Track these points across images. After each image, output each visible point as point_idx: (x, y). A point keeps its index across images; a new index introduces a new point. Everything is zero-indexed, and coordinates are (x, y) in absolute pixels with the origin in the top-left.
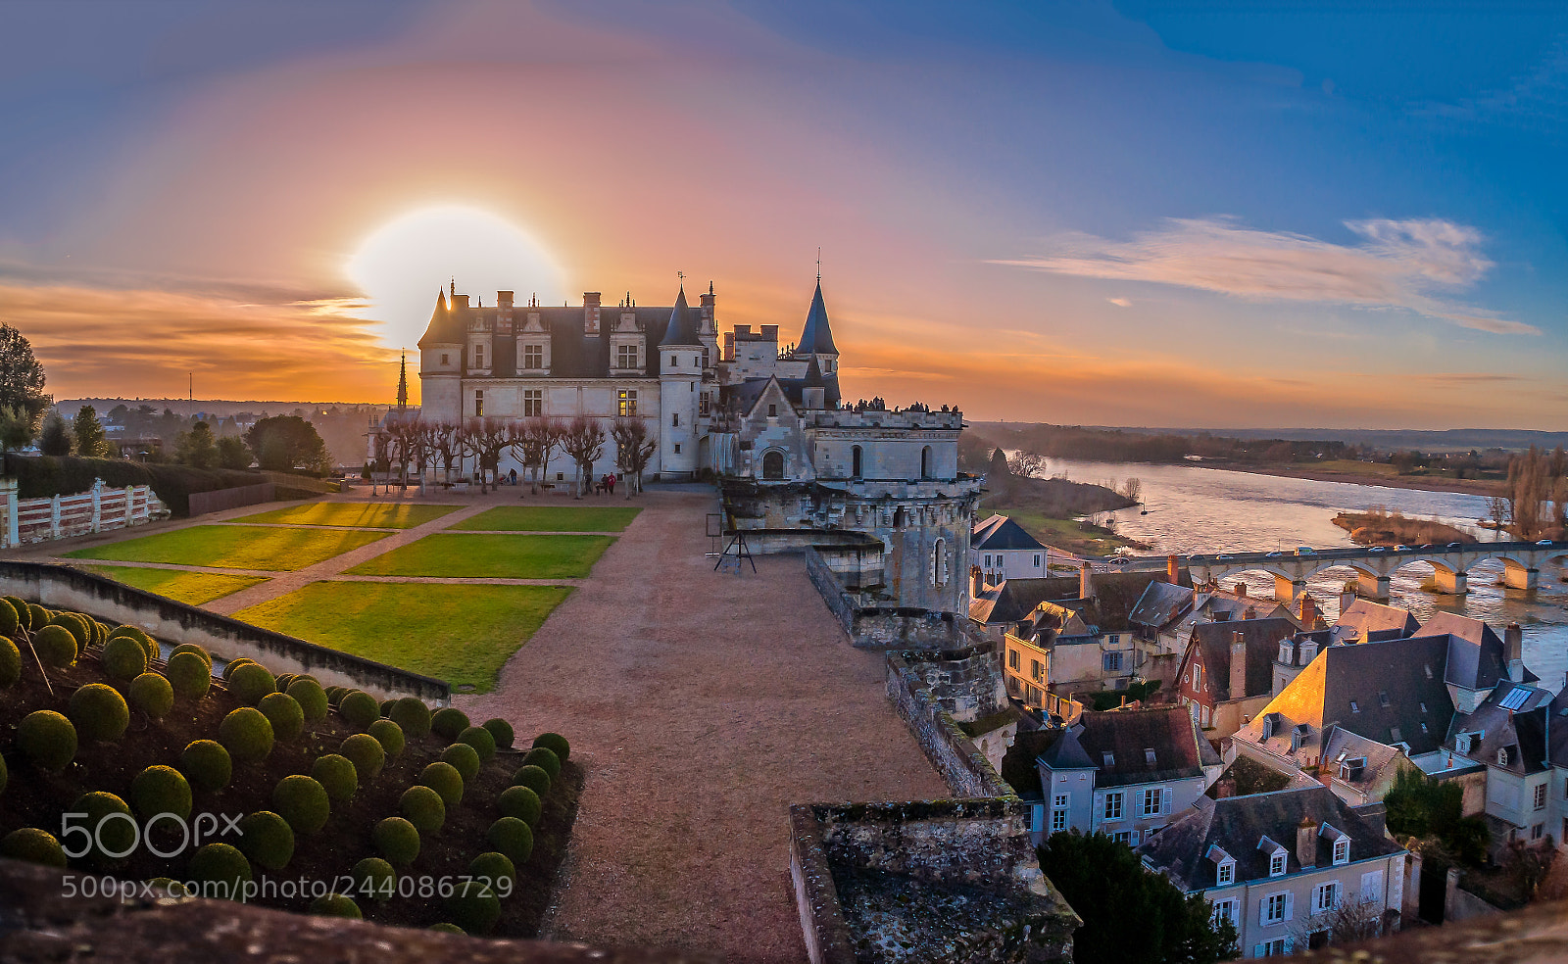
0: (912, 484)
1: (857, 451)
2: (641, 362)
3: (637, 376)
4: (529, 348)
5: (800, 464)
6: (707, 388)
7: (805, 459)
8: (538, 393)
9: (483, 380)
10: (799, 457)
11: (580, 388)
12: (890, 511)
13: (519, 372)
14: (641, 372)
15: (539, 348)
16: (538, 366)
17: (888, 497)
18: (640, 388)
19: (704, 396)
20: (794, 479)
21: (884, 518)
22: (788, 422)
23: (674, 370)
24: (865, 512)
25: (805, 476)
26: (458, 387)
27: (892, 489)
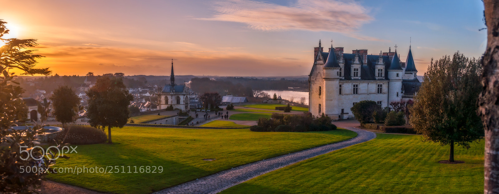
2: (383, 75)
3: (382, 80)
4: (355, 69)
8: (357, 86)
9: (343, 81)
13: (352, 78)
14: (384, 78)
15: (357, 69)
16: (357, 76)
18: (383, 84)
23: (398, 78)
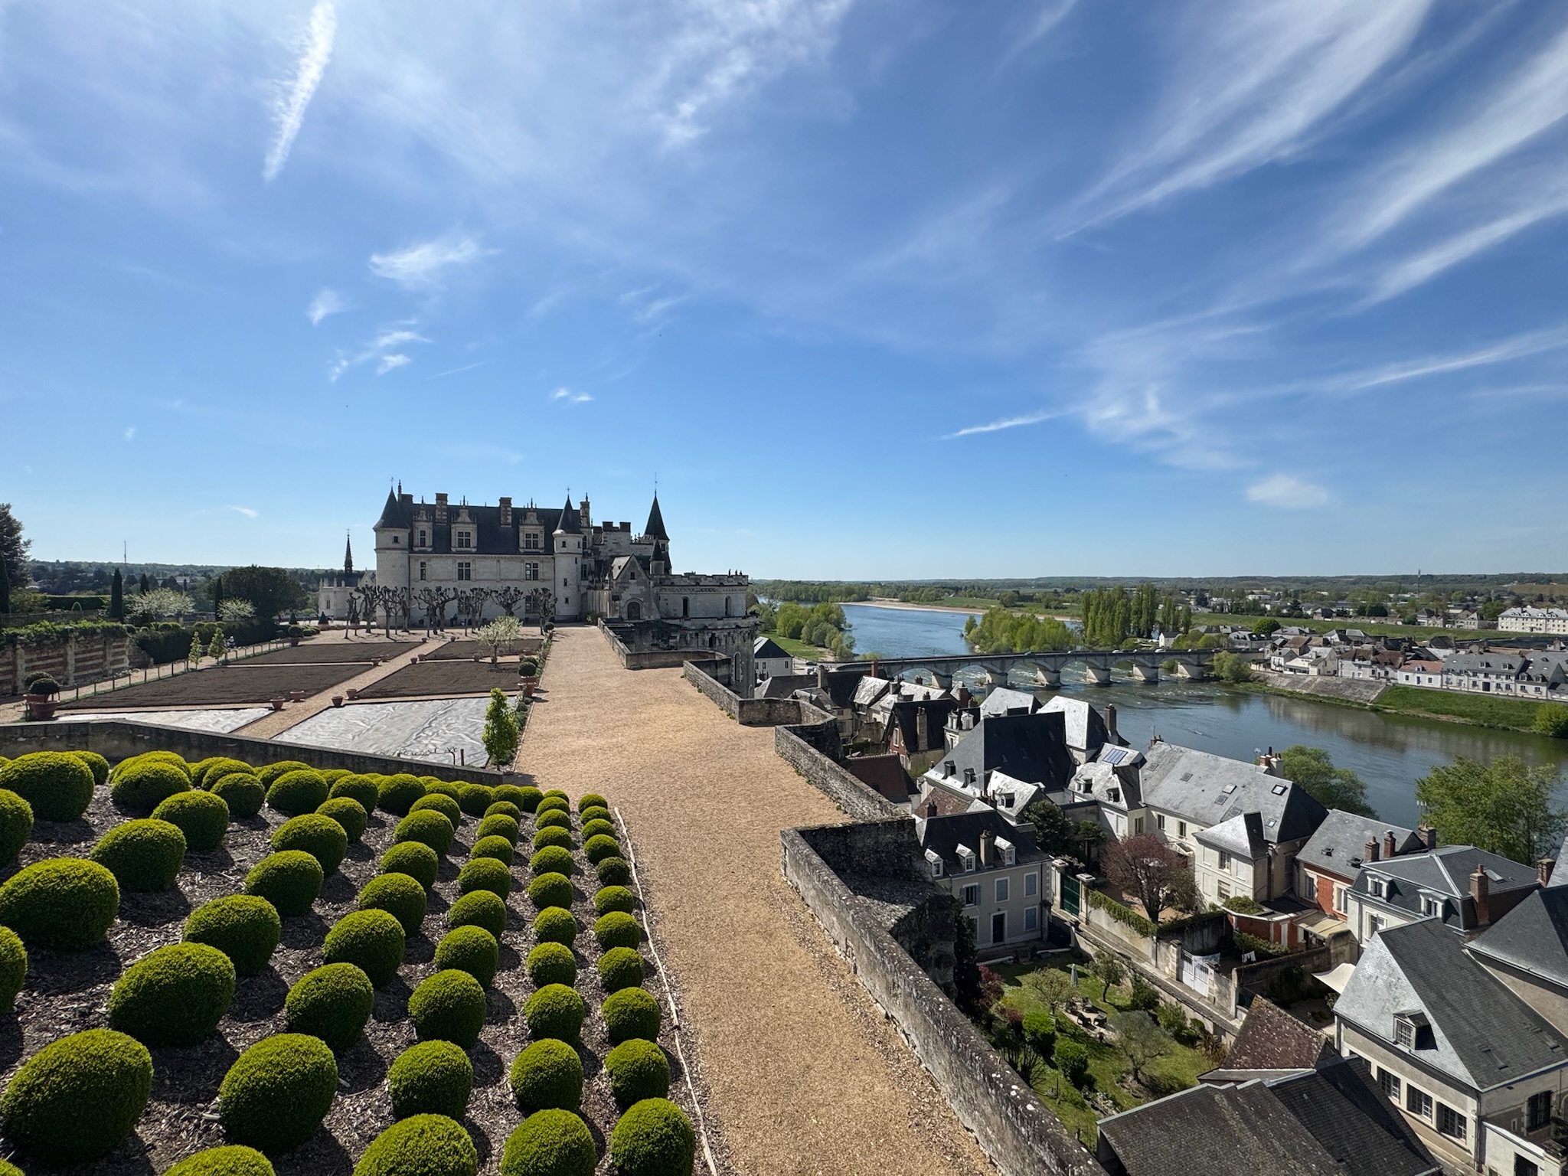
0: (719, 619)
1: (686, 601)
2: (541, 544)
3: (539, 554)
4: (460, 534)
5: (650, 609)
6: (586, 561)
7: (654, 605)
8: (468, 565)
9: (426, 555)
10: (650, 604)
11: (498, 561)
12: (707, 638)
13: (453, 550)
14: (541, 551)
15: (468, 534)
16: (467, 546)
17: (705, 628)
18: (542, 562)
19: (584, 566)
20: (647, 619)
21: (704, 641)
22: (644, 583)
23: (564, 550)
24: (692, 638)
25: (655, 616)
26: (407, 560)
27: (707, 623)
